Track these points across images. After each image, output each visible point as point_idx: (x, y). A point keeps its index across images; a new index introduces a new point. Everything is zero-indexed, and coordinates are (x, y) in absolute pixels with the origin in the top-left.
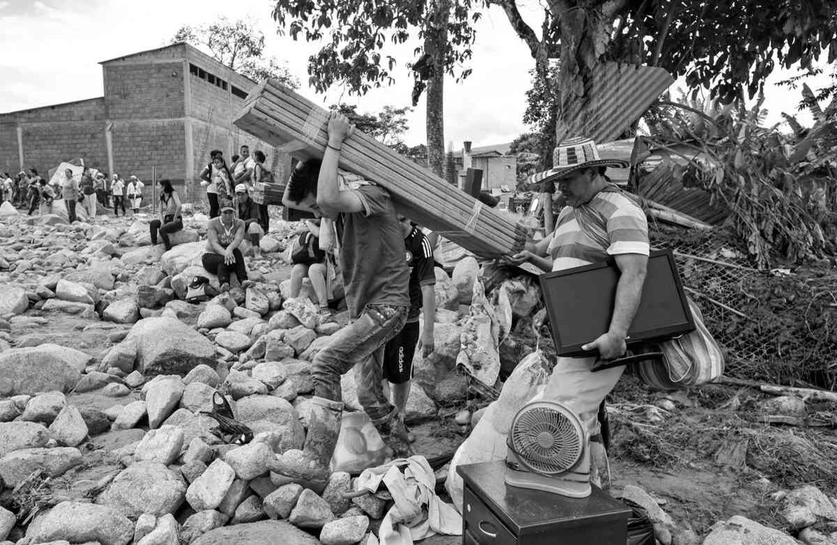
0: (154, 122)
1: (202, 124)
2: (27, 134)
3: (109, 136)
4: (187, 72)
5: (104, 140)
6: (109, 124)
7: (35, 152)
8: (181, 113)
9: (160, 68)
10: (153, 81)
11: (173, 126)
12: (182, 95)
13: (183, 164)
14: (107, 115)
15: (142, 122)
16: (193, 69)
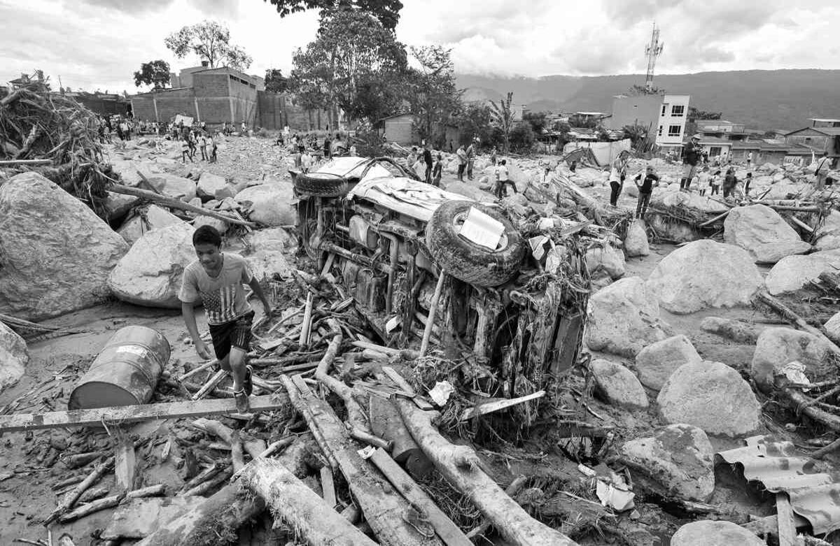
0: (215, 98)
1: (236, 98)
2: (158, 102)
3: (196, 103)
4: (229, 79)
5: (194, 105)
6: (196, 99)
7: (162, 110)
8: (228, 96)
9: (218, 76)
10: (214, 81)
11: (224, 100)
12: (228, 88)
13: (230, 116)
14: (195, 95)
15: (210, 98)
16: (231, 77)
